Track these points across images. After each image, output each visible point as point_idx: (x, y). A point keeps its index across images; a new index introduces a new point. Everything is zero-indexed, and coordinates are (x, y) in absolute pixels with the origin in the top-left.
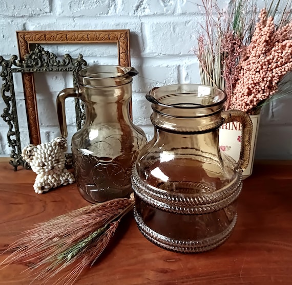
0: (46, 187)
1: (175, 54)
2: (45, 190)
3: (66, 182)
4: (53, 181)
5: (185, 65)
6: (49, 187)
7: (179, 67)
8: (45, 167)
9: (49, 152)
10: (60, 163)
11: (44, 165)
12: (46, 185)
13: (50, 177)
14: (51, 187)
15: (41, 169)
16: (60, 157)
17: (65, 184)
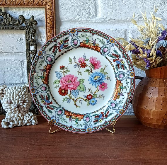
0: (11, 123)
1: (123, 19)
2: (10, 126)
5: (131, 29)
6: (13, 123)
9: (17, 92)
11: (11, 103)
12: (11, 121)
13: (16, 115)
14: (15, 124)
15: (8, 106)
16: (26, 99)
17: (28, 124)
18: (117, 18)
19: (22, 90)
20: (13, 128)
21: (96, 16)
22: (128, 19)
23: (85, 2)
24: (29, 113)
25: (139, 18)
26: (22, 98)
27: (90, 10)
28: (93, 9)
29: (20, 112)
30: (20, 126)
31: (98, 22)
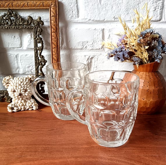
0: (15, 108)
1: (101, 20)
2: (14, 111)
3: (30, 108)
4: (21, 105)
5: (108, 28)
6: (17, 108)
7: (103, 30)
8: (15, 93)
9: (20, 83)
10: (27, 92)
11: (14, 91)
12: (15, 106)
14: (19, 109)
15: (12, 94)
16: (28, 88)
17: (30, 109)
18: (96, 19)
19: (24, 81)
20: (17, 112)
21: (78, 17)
22: (105, 20)
23: (68, 4)
24: (31, 100)
25: (115, 19)
26: (24, 88)
27: (72, 12)
28: (76, 11)
29: (23, 99)
30: (23, 111)
31: (80, 23)
